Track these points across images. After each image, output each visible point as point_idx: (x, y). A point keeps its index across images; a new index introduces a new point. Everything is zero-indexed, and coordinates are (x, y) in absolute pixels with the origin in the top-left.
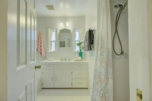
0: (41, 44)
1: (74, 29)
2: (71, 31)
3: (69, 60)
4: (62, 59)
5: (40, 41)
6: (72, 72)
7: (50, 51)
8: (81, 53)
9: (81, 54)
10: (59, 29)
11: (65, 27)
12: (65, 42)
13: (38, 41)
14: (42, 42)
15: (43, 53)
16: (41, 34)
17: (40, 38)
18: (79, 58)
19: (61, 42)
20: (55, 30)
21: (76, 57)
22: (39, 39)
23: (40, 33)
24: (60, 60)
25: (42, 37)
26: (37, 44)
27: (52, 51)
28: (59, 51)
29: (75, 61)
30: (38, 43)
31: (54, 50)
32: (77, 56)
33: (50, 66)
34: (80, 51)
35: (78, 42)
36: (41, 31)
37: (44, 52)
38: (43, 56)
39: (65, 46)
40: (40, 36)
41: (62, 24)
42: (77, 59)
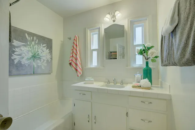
0: (76, 55)
1: (132, 23)
2: (126, 27)
3: (122, 83)
4: (109, 82)
5: (75, 51)
6: (127, 113)
7: (89, 66)
8: (149, 71)
9: (147, 73)
10: (103, 27)
11: (114, 21)
12: (116, 52)
13: (73, 51)
14: (78, 52)
15: (79, 69)
16: (76, 41)
17: (75, 46)
18: (145, 82)
19: (111, 52)
20: (97, 30)
21: (136, 79)
22: (73, 47)
23: (75, 39)
24: (105, 82)
25: (77, 44)
26: (71, 56)
27: (93, 67)
28: (103, 67)
29: (133, 87)
30: (72, 54)
31: (96, 65)
32: (139, 76)
33: (85, 94)
34: (145, 67)
35: (141, 48)
36: (77, 36)
37: (81, 68)
38: (80, 75)
39: (116, 58)
40: (75, 43)
41: (108, 16)
42: (139, 84)
